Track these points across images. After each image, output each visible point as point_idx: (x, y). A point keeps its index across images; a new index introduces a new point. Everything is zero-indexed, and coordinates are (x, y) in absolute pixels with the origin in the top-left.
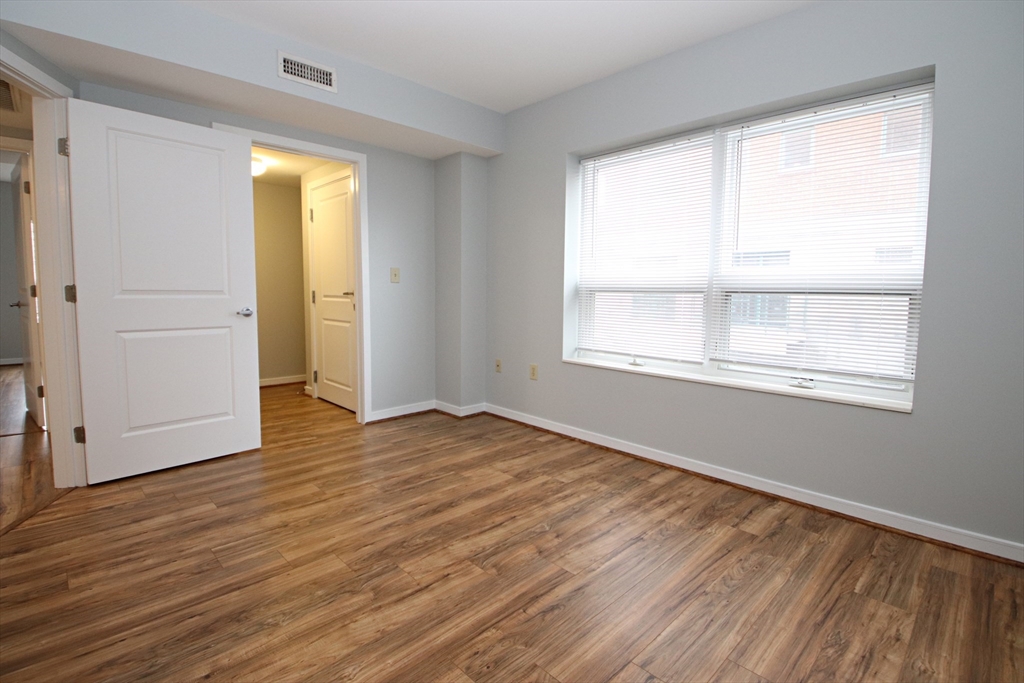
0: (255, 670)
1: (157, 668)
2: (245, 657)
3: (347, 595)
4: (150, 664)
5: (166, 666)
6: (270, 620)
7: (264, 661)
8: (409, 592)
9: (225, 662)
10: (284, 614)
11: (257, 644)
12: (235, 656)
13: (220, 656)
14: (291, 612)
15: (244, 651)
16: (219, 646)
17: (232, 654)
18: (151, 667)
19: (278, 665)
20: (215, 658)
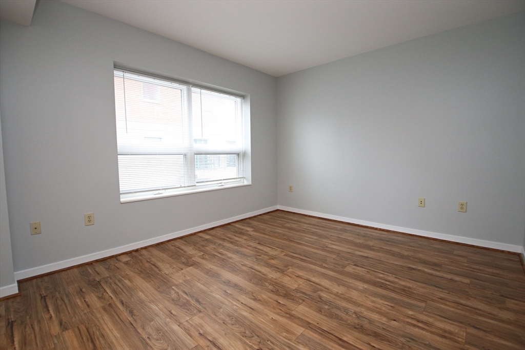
0: (380, 309)
1: (407, 339)
2: (377, 314)
3: (323, 299)
4: (409, 343)
5: (403, 336)
6: (354, 316)
7: (374, 308)
8: (312, 283)
9: (384, 319)
10: (347, 313)
11: (369, 314)
12: (379, 317)
13: (383, 322)
14: (345, 311)
15: (375, 316)
16: (380, 325)
17: (379, 319)
18: (409, 341)
19: (373, 304)
20: (386, 323)
